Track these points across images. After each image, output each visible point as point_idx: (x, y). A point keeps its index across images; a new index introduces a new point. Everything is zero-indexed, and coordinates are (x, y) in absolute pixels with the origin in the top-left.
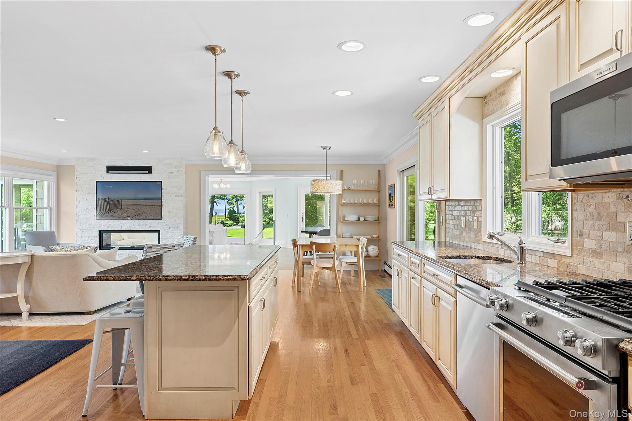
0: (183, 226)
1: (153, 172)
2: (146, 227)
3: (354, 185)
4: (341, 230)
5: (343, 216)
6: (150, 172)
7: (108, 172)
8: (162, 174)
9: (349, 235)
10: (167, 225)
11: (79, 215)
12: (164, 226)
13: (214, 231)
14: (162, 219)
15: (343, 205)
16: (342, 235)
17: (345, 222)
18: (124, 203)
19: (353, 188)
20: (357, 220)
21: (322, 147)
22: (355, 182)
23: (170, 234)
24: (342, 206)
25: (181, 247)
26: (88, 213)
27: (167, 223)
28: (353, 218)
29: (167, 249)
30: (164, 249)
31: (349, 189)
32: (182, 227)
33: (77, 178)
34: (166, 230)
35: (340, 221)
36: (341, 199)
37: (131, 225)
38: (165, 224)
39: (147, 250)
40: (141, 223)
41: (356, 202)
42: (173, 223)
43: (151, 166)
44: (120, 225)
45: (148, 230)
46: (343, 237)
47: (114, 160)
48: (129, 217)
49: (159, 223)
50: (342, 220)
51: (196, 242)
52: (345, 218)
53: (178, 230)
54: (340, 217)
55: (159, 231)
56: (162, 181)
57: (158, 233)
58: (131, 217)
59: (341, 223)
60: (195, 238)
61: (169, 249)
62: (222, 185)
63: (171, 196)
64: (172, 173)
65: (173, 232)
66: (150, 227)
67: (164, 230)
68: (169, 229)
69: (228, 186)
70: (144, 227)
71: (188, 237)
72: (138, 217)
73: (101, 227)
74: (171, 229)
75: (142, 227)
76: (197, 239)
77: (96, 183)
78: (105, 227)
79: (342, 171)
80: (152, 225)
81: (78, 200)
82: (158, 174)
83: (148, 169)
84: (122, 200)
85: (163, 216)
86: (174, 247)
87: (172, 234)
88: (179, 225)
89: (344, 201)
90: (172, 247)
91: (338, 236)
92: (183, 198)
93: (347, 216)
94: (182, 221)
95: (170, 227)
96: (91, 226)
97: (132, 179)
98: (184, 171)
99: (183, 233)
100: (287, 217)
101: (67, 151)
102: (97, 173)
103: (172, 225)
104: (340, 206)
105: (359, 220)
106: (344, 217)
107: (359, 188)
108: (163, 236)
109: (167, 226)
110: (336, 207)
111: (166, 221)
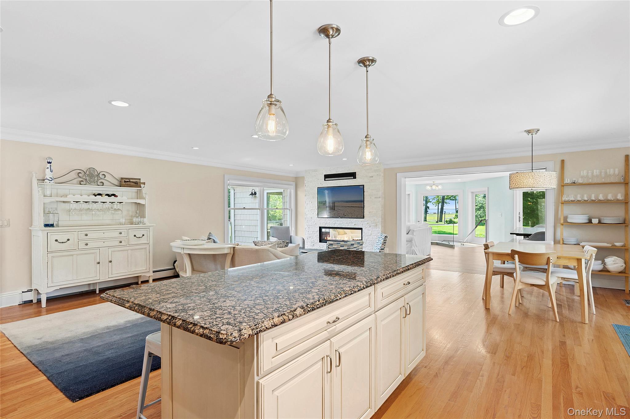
0: (381, 224)
1: (357, 177)
2: (352, 224)
3: (582, 177)
4: (562, 234)
5: (564, 217)
6: (355, 178)
7: (325, 180)
8: (364, 179)
9: (573, 241)
10: (368, 223)
11: (307, 215)
12: (365, 224)
13: (415, 229)
14: (364, 218)
15: (564, 203)
16: (563, 241)
17: (566, 223)
18: (337, 205)
19: (580, 181)
20: (587, 221)
21: (525, 131)
22: (584, 173)
23: (371, 231)
24: (562, 205)
25: (360, 245)
26: (312, 213)
27: (368, 222)
28: (581, 219)
29: (346, 246)
30: (343, 246)
31: (574, 183)
32: (380, 226)
33: (306, 186)
34: (367, 228)
35: (561, 223)
36: (562, 196)
37: (341, 223)
38: (366, 223)
39: (329, 246)
40: (349, 221)
41: (586, 199)
42: (373, 222)
43: (355, 173)
44: (333, 223)
45: (353, 227)
46: (565, 243)
47: (329, 169)
48: (340, 216)
49: (362, 222)
50: (562, 221)
51: (386, 240)
52: (568, 220)
53: (377, 228)
54: (560, 219)
55: (362, 228)
56: (364, 185)
57: (361, 230)
58: (341, 217)
59: (562, 226)
60: (385, 237)
61: (348, 246)
62: (434, 187)
63: (371, 198)
64: (372, 177)
65: (373, 230)
66: (355, 225)
67: (366, 228)
68: (370, 227)
69: (440, 187)
70: (350, 225)
71: (382, 235)
72: (346, 217)
73: (321, 224)
74: (371, 227)
75: (349, 225)
76: (387, 237)
77: (318, 189)
78: (324, 224)
79: (563, 161)
80: (356, 224)
81: (306, 203)
82: (361, 178)
83: (353, 175)
84: (335, 202)
85: (365, 216)
86: (354, 245)
87: (372, 232)
88: (378, 224)
89: (565, 198)
90: (351, 245)
91: (556, 242)
92: (381, 199)
93: (570, 216)
94: (381, 220)
95: (370, 225)
96: (314, 224)
97: (342, 185)
98: (383, 175)
99: (381, 231)
100: (501, 216)
101: (294, 165)
102: (318, 181)
103: (372, 223)
104: (560, 204)
105: (590, 221)
106: (566, 218)
107: (591, 180)
108: (365, 233)
109: (368, 225)
110: (554, 205)
111: (367, 220)
